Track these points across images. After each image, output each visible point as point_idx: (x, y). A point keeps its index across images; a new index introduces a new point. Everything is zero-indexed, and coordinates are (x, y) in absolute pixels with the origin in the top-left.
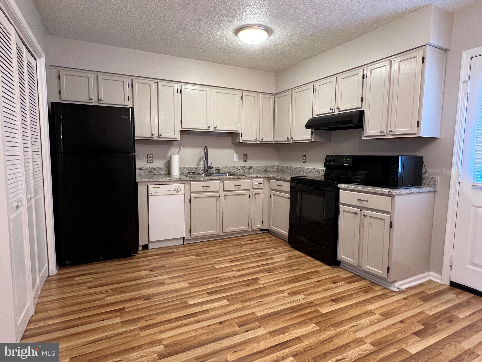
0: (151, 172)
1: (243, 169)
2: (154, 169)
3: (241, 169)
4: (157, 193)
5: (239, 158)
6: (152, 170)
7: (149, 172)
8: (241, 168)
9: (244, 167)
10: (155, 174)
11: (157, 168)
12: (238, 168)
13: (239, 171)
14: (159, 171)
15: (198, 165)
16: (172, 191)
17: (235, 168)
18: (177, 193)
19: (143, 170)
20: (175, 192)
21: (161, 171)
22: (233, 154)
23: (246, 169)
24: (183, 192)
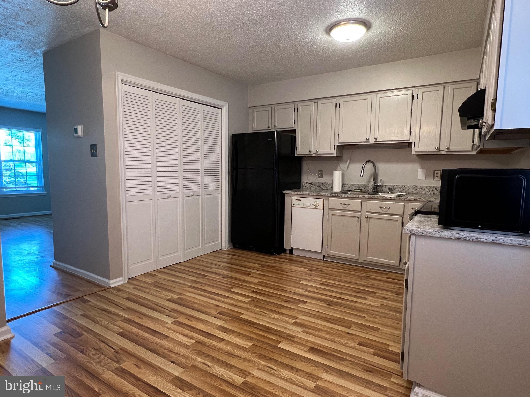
0: (319, 187)
1: (431, 189)
2: (322, 184)
3: (427, 190)
4: (298, 205)
5: (427, 175)
6: (320, 185)
7: (317, 187)
8: (428, 188)
9: (434, 187)
10: (323, 189)
11: (324, 183)
12: (423, 189)
13: (425, 192)
14: (327, 186)
15: (369, 182)
16: (311, 205)
17: (418, 188)
18: (315, 207)
19: (312, 184)
20: (313, 206)
21: (328, 186)
22: (418, 171)
23: (436, 190)
24: (321, 207)
